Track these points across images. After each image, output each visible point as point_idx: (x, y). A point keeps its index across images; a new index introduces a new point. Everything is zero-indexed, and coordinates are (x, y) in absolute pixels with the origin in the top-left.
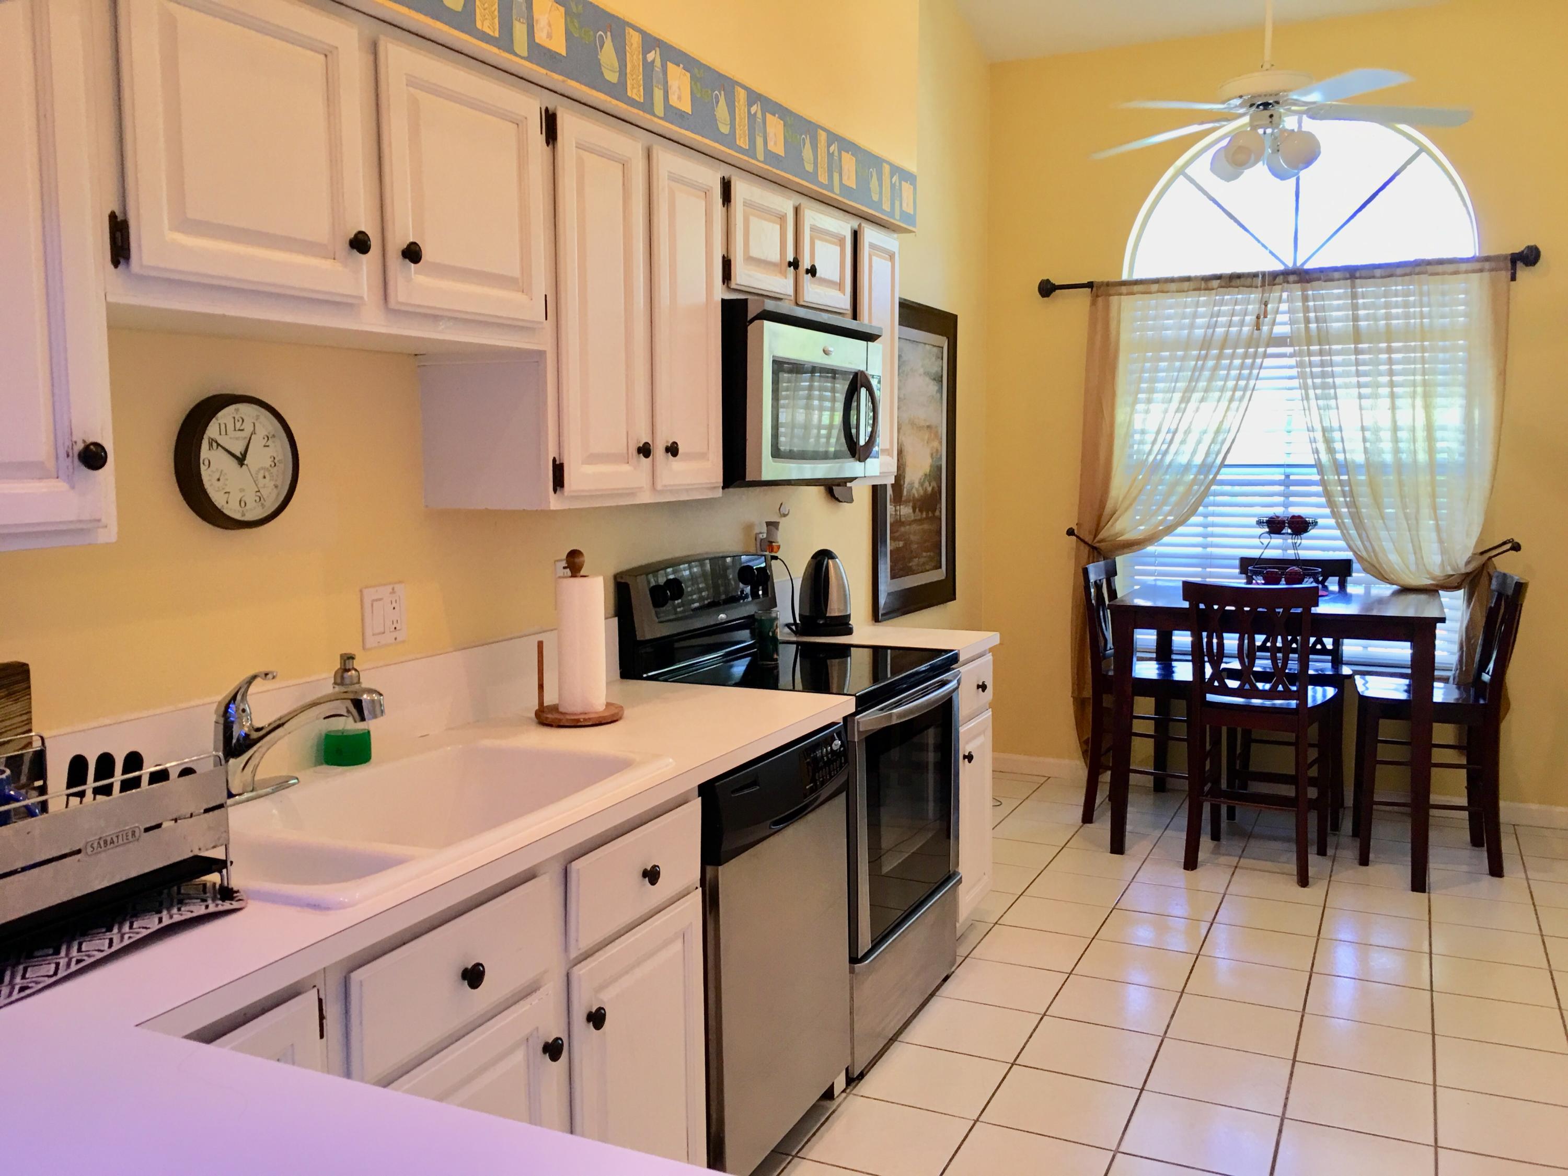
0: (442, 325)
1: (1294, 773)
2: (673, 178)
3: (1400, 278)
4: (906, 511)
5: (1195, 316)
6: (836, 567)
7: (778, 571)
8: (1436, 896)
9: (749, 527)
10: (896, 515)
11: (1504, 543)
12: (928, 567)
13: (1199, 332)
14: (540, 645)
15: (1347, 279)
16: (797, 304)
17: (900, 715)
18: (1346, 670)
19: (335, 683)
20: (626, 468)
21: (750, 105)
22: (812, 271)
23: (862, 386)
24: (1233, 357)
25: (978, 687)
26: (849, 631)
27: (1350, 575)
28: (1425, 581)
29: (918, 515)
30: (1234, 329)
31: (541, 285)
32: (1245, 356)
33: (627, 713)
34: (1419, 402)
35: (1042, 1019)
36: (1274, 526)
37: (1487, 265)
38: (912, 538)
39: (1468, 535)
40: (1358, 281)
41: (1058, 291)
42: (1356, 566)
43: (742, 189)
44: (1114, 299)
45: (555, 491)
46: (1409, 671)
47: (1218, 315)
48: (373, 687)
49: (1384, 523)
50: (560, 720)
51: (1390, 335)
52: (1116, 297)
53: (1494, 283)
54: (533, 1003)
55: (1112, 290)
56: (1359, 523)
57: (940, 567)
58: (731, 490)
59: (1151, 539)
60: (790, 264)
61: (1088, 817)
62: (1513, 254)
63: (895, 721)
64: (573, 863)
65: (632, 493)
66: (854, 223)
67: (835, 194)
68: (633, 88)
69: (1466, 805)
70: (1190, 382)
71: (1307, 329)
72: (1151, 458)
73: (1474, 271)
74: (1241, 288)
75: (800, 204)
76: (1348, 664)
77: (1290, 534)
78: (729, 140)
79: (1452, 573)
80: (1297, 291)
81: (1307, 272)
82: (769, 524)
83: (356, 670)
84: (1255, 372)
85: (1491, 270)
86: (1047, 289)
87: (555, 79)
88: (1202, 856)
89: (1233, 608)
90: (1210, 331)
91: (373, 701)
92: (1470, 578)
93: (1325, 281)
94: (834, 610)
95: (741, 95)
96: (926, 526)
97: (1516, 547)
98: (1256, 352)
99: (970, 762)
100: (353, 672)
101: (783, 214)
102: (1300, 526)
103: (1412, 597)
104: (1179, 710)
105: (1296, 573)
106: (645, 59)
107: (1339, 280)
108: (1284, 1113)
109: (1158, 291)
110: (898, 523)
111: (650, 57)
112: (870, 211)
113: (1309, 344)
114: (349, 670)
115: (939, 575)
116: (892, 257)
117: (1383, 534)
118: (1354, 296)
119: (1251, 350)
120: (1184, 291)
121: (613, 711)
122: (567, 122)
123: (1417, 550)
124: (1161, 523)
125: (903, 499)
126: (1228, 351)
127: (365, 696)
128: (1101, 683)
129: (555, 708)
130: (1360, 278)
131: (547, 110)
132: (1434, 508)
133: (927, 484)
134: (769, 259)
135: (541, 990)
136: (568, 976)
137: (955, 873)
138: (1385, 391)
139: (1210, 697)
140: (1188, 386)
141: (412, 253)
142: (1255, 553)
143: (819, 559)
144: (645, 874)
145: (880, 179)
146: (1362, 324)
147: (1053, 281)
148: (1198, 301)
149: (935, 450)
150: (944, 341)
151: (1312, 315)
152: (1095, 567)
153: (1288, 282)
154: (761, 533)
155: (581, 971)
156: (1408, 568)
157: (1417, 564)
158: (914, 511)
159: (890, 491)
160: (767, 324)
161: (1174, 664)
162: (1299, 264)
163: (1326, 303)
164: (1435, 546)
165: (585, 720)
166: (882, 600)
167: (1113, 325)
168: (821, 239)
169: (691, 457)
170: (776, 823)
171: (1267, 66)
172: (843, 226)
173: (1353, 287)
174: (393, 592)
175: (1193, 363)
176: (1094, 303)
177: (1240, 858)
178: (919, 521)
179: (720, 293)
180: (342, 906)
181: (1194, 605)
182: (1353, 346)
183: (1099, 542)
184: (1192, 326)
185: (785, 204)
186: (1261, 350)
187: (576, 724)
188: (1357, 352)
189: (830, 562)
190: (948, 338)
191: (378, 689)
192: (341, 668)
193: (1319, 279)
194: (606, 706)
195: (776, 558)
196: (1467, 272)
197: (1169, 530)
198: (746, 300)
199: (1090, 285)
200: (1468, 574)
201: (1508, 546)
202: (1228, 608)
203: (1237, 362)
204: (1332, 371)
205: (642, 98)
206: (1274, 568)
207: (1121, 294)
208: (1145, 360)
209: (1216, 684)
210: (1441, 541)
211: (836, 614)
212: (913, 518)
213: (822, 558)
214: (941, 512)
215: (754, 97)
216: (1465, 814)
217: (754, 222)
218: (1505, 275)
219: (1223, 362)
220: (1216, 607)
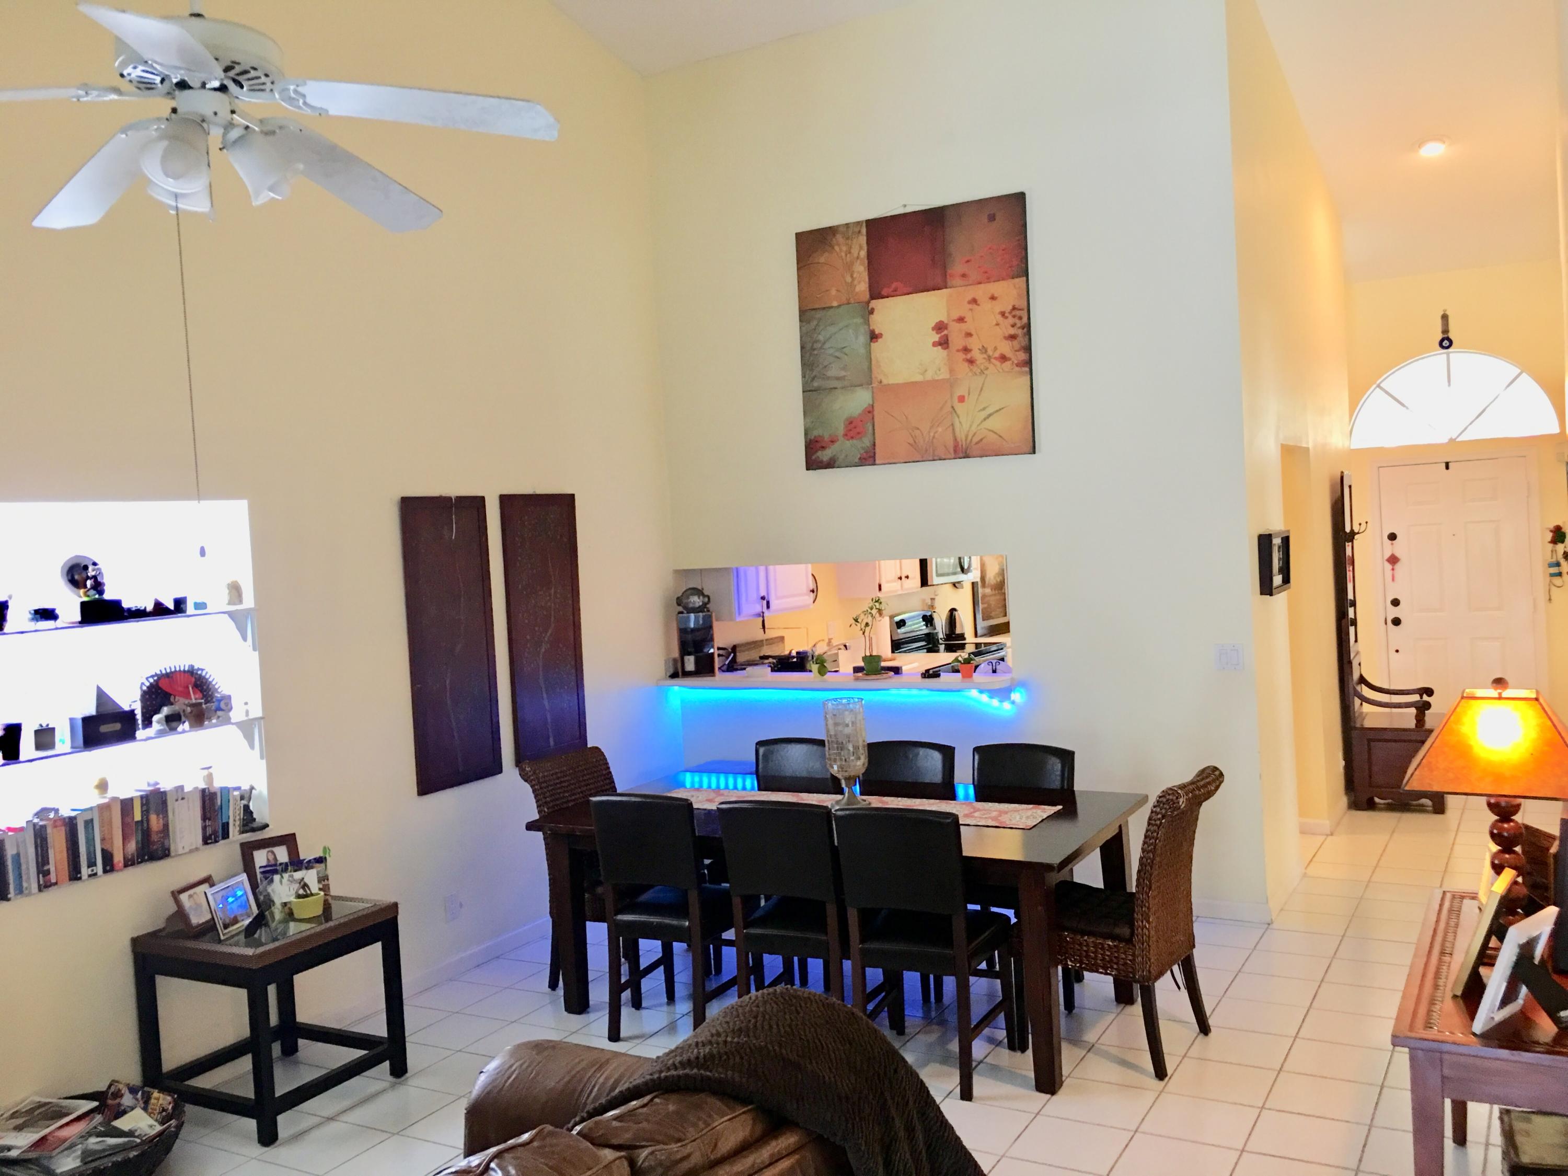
4: (988, 591)
6: (959, 614)
7: (935, 616)
9: (924, 600)
10: (983, 593)
20: (895, 584)
26: (964, 639)
29: (994, 592)
45: (879, 591)
58: (924, 588)
65: (899, 591)
94: (958, 631)
96: (998, 597)
110: (984, 596)
125: (986, 586)
133: (994, 581)
154: (927, 602)
159: (980, 584)
166: (978, 629)
169: (911, 578)
178: (995, 595)
189: (956, 612)
195: (934, 610)
211: (960, 632)
212: (989, 594)
213: (953, 611)
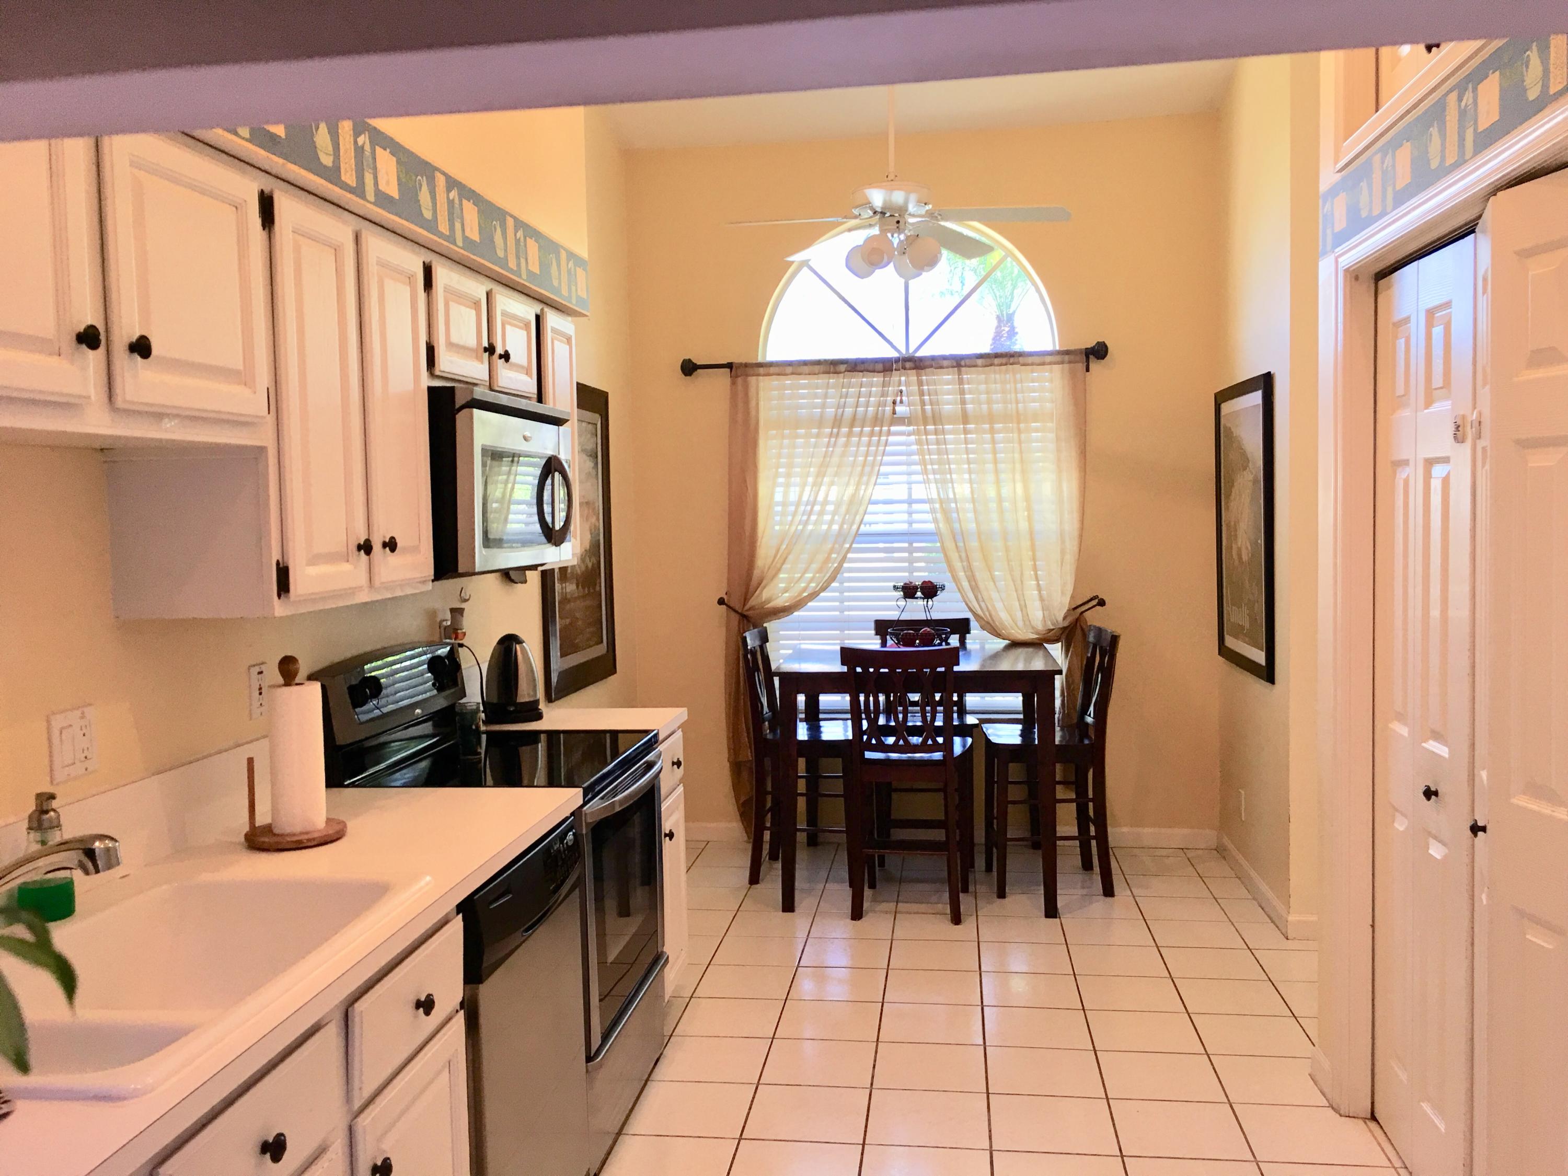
0: (167, 424)
1: (943, 818)
2: (382, 264)
3: (997, 368)
4: (571, 586)
5: (826, 396)
6: (523, 650)
7: (463, 657)
8: (1067, 919)
9: (432, 614)
10: (562, 592)
11: (1091, 600)
12: (592, 643)
13: (830, 411)
14: (250, 761)
15: (953, 367)
16: (491, 389)
17: (621, 802)
18: (971, 720)
19: (30, 828)
20: (346, 567)
21: (449, 190)
22: (506, 356)
23: (556, 471)
24: (861, 434)
25: (673, 763)
26: (538, 716)
27: (969, 632)
28: (1031, 636)
29: (581, 591)
30: (861, 409)
31: (264, 379)
32: (872, 434)
33: (350, 825)
34: (1018, 476)
35: (757, 1088)
36: (909, 591)
37: (1066, 358)
38: (578, 615)
39: (1063, 593)
40: (963, 369)
41: (699, 371)
42: (974, 624)
43: (443, 275)
44: (752, 380)
45: (279, 596)
46: (1021, 716)
47: (846, 396)
48: (101, 832)
49: (995, 584)
50: (277, 843)
51: (991, 418)
52: (754, 377)
53: (1073, 374)
54: (325, 1166)
55: (750, 371)
56: (975, 588)
57: (602, 642)
58: (440, 581)
59: (798, 605)
60: (486, 350)
61: (754, 879)
62: (1086, 349)
63: (618, 809)
64: (356, 1005)
65: (353, 591)
66: (536, 308)
67: (523, 280)
68: (346, 172)
69: (1077, 834)
70: (825, 457)
71: (923, 411)
72: (793, 528)
73: (1055, 363)
74: (865, 373)
75: (491, 290)
76: (973, 713)
77: (921, 598)
78: (431, 226)
79: (1052, 627)
80: (913, 376)
81: (921, 359)
82: (453, 611)
83: (54, 810)
84: (881, 448)
85: (1070, 362)
86: (689, 368)
87: (276, 163)
88: (866, 905)
89: (887, 670)
90: (840, 411)
91: (108, 850)
92: (1067, 632)
93: (936, 368)
94: (524, 696)
95: (441, 181)
96: (588, 603)
97: (1102, 603)
98: (881, 431)
99: (671, 839)
100: (52, 813)
101: (477, 299)
102: (930, 591)
103: (1021, 652)
104: (833, 768)
105: (929, 634)
106: (356, 142)
107: (947, 367)
108: (991, 1146)
109: (793, 374)
110: (565, 600)
111: (361, 140)
112: (552, 296)
113: (925, 423)
114: (47, 812)
115: (601, 649)
116: (569, 340)
117: (995, 595)
118: (961, 382)
119: (877, 429)
120: (815, 374)
121: (338, 828)
122: (285, 205)
123: (1023, 608)
124: (804, 590)
125: (568, 576)
126: (857, 430)
127: (97, 844)
128: (761, 746)
129: (268, 829)
130: (966, 366)
131: (262, 191)
132: (1035, 569)
133: (588, 559)
134: (467, 345)
135: (331, 1149)
136: (351, 1130)
137: (662, 953)
138: (990, 466)
139: (869, 755)
140: (823, 461)
141: (141, 348)
142: (893, 615)
143: (506, 644)
144: (419, 1005)
145: (559, 265)
146: (969, 407)
147: (694, 361)
148: (828, 383)
149: (593, 527)
150: (597, 418)
151: (927, 398)
152: (750, 634)
153: (905, 369)
154: (444, 621)
155: (364, 1121)
156: (1016, 624)
157: (1024, 621)
158: (578, 587)
160: (476, 411)
161: (822, 723)
162: (911, 350)
163: (938, 387)
164: (1038, 604)
165: (309, 840)
166: (554, 678)
167: (753, 404)
168: (510, 324)
169: (406, 550)
170: (527, 930)
171: (891, 177)
172: (527, 310)
173: (960, 373)
174: (83, 717)
175: (826, 440)
176: (734, 383)
177: (897, 902)
178: (584, 597)
179: (426, 381)
180: (135, 1095)
181: (852, 669)
182: (962, 426)
183: (750, 609)
184: (823, 406)
185: (477, 288)
186: (885, 429)
187: (299, 845)
188: (966, 432)
189: (518, 646)
190: (601, 415)
191: (111, 835)
192: (36, 810)
193: (931, 366)
194: (327, 822)
195: (461, 645)
196: (1050, 363)
197: (814, 595)
198: (453, 388)
199: (730, 366)
200: (1064, 629)
201: (1094, 602)
202: (882, 670)
203: (865, 439)
204: (946, 448)
205: (355, 183)
206: (908, 630)
207: (758, 375)
208: (783, 437)
209: (874, 741)
210: (1042, 599)
211: (527, 699)
212: (576, 595)
213: (509, 643)
214: (600, 586)
215: (452, 183)
216: (1077, 843)
217: (453, 307)
218: (1081, 366)
219: (853, 439)
220: (871, 670)
